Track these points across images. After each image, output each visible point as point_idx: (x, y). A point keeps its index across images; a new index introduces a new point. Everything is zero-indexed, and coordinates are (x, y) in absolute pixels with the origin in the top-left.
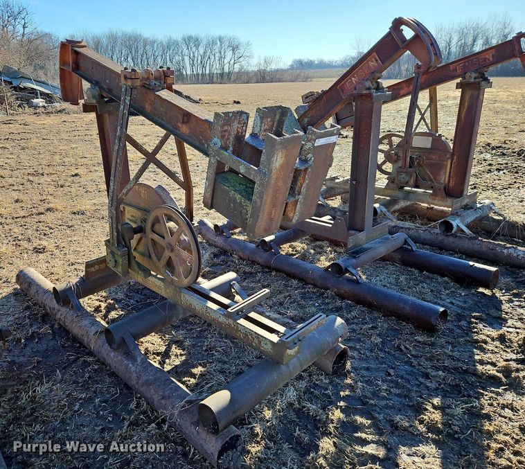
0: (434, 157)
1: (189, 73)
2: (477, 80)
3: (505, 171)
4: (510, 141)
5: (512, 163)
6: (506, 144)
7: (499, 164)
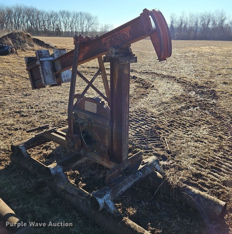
1: (63, 31)
3: (198, 107)
4: (210, 81)
5: (205, 101)
6: (207, 84)
7: (196, 101)
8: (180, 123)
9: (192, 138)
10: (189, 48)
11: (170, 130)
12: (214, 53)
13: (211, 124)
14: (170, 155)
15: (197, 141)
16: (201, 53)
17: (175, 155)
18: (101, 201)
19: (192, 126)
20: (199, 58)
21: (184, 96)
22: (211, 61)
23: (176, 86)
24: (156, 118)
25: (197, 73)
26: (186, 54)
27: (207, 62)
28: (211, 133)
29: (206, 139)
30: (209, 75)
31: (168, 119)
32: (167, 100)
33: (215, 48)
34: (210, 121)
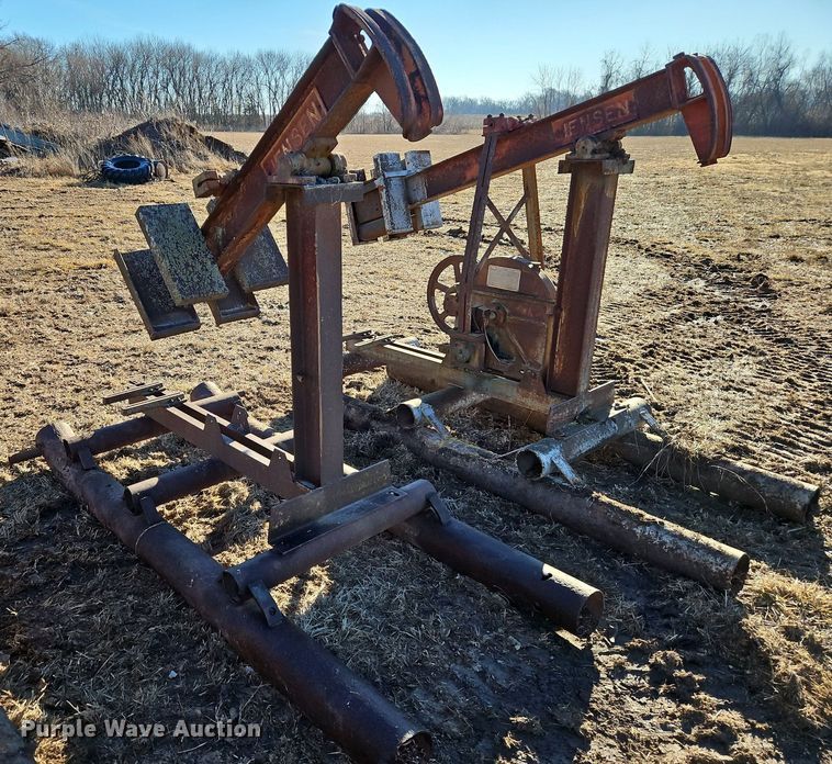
0: (525, 311)
1: (267, 112)
2: (597, 156)
3: (719, 318)
4: (748, 255)
5: (737, 302)
6: (739, 260)
7: (712, 303)
8: (675, 351)
9: (713, 383)
10: (667, 162)
11: (651, 364)
12: (752, 176)
13: (762, 354)
14: (661, 413)
15: (727, 389)
16: (706, 174)
17: (674, 413)
18: (545, 459)
19: (708, 358)
20: (703, 189)
21: (674, 289)
22: (744, 200)
23: (645, 265)
24: (604, 338)
25: (705, 232)
26: (659, 179)
27: (733, 201)
28: (763, 374)
29: (752, 384)
30: (743, 239)
31: (640, 341)
32: (626, 299)
33: (753, 159)
34: (758, 347)
